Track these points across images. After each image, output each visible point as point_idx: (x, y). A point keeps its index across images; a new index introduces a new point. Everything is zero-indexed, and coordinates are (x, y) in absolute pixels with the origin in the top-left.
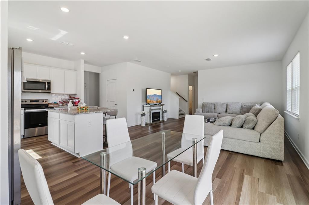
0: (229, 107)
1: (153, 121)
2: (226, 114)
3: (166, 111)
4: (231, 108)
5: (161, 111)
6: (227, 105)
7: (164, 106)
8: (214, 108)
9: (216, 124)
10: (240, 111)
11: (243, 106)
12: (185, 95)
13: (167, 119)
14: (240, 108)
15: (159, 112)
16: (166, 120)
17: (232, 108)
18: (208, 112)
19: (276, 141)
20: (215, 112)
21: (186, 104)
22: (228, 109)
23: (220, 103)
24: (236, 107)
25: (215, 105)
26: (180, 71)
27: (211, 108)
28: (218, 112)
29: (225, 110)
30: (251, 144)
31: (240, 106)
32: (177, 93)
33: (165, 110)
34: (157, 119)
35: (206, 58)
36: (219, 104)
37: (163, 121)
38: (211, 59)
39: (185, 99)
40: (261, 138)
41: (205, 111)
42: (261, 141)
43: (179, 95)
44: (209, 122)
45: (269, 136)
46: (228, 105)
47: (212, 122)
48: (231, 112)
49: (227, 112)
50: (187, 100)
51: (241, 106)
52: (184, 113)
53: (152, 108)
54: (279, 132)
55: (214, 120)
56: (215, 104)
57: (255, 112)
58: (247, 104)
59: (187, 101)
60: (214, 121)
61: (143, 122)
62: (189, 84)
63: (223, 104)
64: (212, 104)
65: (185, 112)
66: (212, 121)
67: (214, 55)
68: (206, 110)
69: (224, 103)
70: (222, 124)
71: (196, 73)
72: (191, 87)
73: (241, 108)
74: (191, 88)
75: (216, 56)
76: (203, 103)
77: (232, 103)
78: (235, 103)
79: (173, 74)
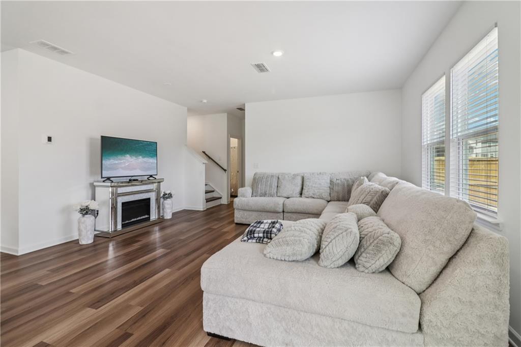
0: (306, 183)
1: (123, 226)
2: (301, 199)
3: (168, 196)
4: (312, 186)
5: (153, 196)
6: (303, 179)
7: (161, 183)
8: (276, 185)
9: (271, 255)
10: (329, 191)
11: (335, 180)
12: (221, 157)
13: (173, 214)
14: (329, 185)
15: (149, 199)
16: (168, 216)
17: (314, 185)
18: (264, 195)
19: (482, 331)
20: (279, 195)
21: (224, 176)
22: (304, 188)
23: (290, 174)
24: (320, 184)
25: (278, 178)
26: (205, 101)
27: (271, 186)
28: (286, 196)
29: (298, 189)
30: (390, 339)
31: (329, 181)
32: (204, 152)
33: (168, 192)
34: (139, 218)
35: (256, 64)
36: (286, 176)
37: (161, 221)
38: (268, 68)
39: (221, 165)
40: (426, 319)
41: (257, 192)
42: (425, 327)
43: (209, 157)
44: (251, 238)
45: (456, 312)
46: (305, 178)
47: (260, 240)
48: (311, 195)
49: (303, 196)
50: (225, 168)
51: (331, 181)
52: (219, 196)
53: (120, 190)
54: (491, 295)
55: (267, 232)
56: (280, 177)
57: (371, 200)
58: (342, 177)
59: (225, 170)
60: (268, 235)
61: (84, 233)
62: (231, 134)
63: (295, 176)
64: (272, 176)
65: (221, 194)
66: (261, 235)
67: (272, 53)
68: (259, 191)
69: (297, 175)
70: (289, 256)
71: (242, 109)
72: (236, 140)
73: (331, 184)
74: (234, 142)
75: (278, 54)
76: (255, 175)
77: (313, 174)
78: (318, 175)
79: (192, 111)
